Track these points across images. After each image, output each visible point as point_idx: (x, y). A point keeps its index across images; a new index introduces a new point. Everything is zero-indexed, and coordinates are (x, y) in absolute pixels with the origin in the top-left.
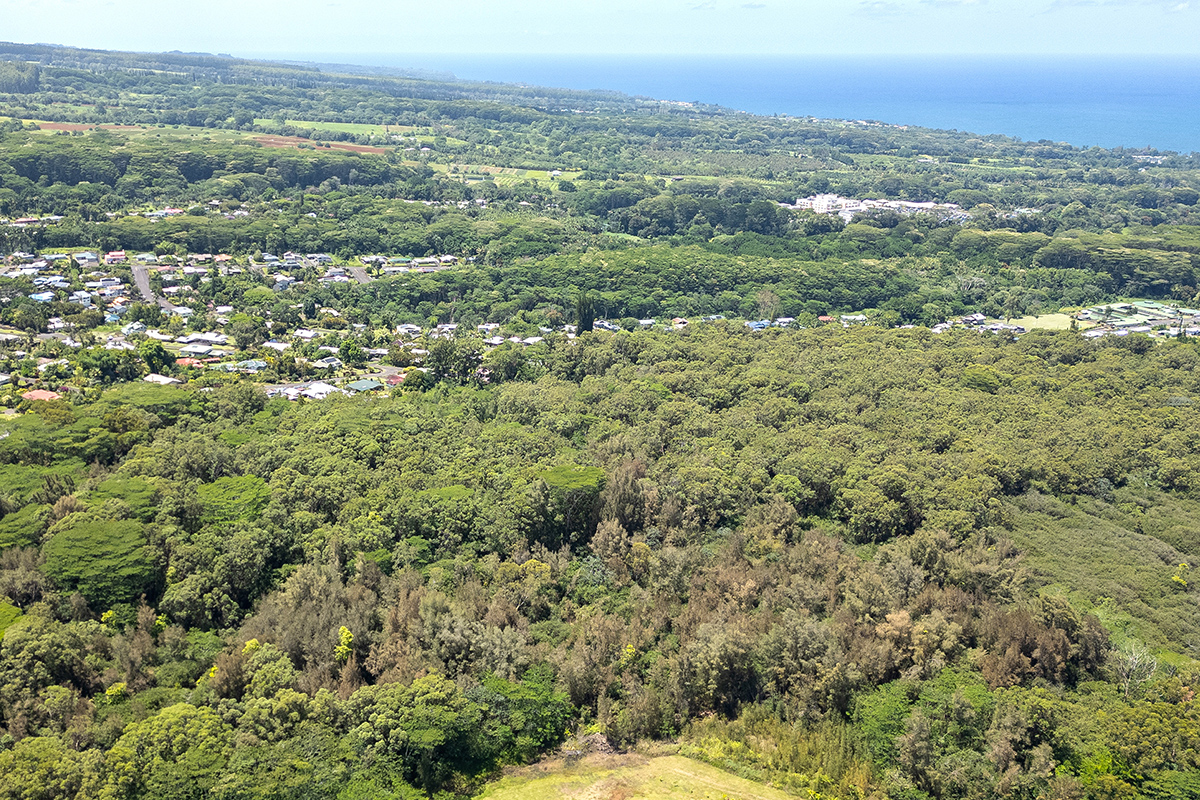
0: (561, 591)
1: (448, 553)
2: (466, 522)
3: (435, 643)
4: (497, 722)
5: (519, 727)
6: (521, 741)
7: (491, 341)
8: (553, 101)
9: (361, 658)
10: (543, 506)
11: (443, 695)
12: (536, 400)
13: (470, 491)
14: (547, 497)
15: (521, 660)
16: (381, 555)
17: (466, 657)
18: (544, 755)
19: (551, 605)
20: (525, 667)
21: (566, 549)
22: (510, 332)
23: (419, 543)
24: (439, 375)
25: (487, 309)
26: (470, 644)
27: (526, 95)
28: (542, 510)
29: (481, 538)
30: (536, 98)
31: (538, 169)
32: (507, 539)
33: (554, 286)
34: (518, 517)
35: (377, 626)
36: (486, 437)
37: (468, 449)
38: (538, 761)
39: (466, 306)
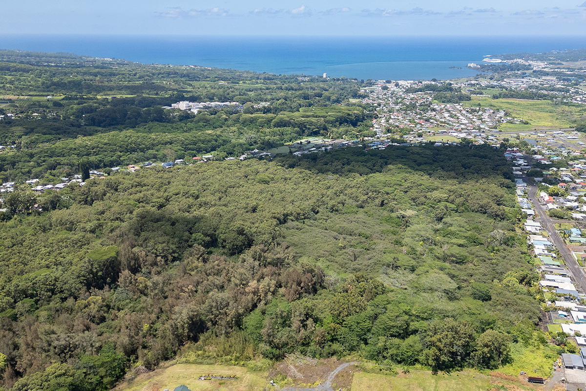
0: (108, 307)
1: (45, 302)
2: (52, 285)
3: (52, 348)
4: (92, 376)
5: (103, 375)
6: (105, 380)
7: (36, 188)
8: (38, 59)
9: (13, 366)
10: (91, 270)
11: (63, 371)
12: (72, 218)
13: (50, 270)
14: (92, 265)
15: (98, 345)
16: (9, 312)
17: (69, 350)
18: (117, 383)
19: (105, 315)
20: (101, 347)
21: (107, 287)
22: (45, 183)
23: (28, 302)
24: (13, 212)
25: (29, 172)
26: (70, 344)
27: (21, 56)
28: (91, 272)
29: (62, 292)
30: (28, 58)
31: (38, 96)
32: (76, 289)
33: (64, 156)
34: (78, 277)
35: (16, 347)
36: (51, 241)
37: (43, 249)
38: (115, 386)
39: (17, 171)
